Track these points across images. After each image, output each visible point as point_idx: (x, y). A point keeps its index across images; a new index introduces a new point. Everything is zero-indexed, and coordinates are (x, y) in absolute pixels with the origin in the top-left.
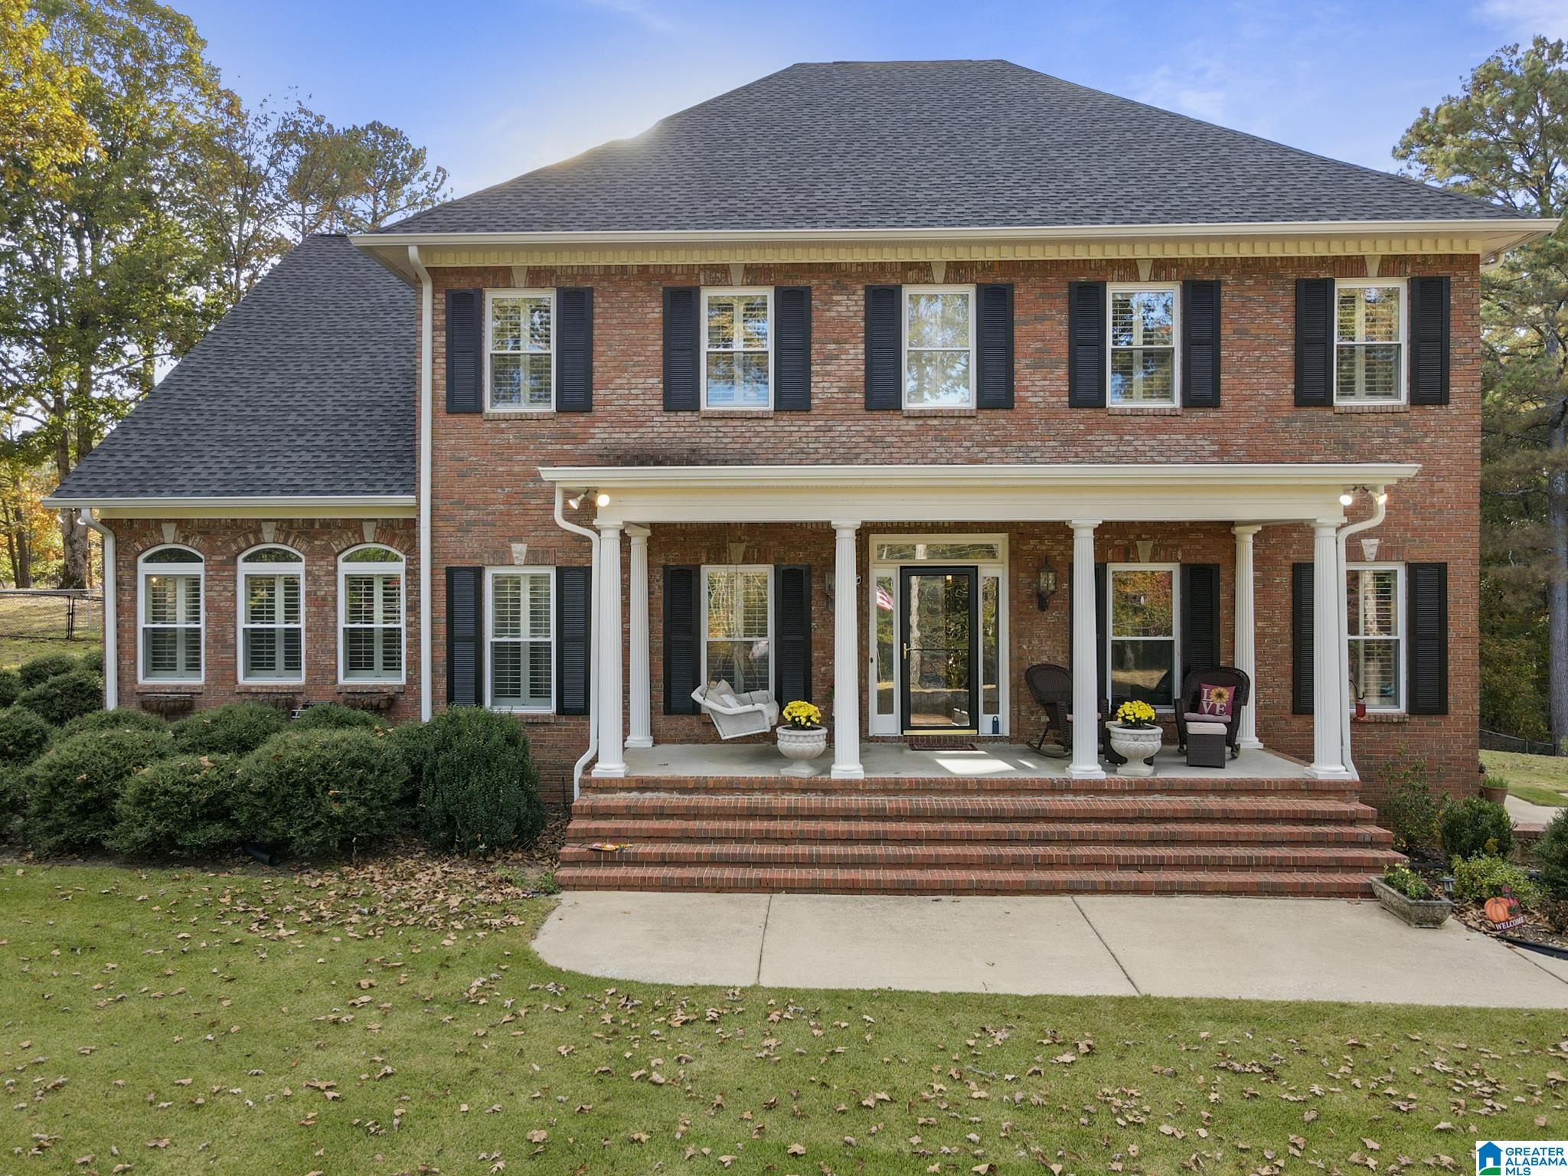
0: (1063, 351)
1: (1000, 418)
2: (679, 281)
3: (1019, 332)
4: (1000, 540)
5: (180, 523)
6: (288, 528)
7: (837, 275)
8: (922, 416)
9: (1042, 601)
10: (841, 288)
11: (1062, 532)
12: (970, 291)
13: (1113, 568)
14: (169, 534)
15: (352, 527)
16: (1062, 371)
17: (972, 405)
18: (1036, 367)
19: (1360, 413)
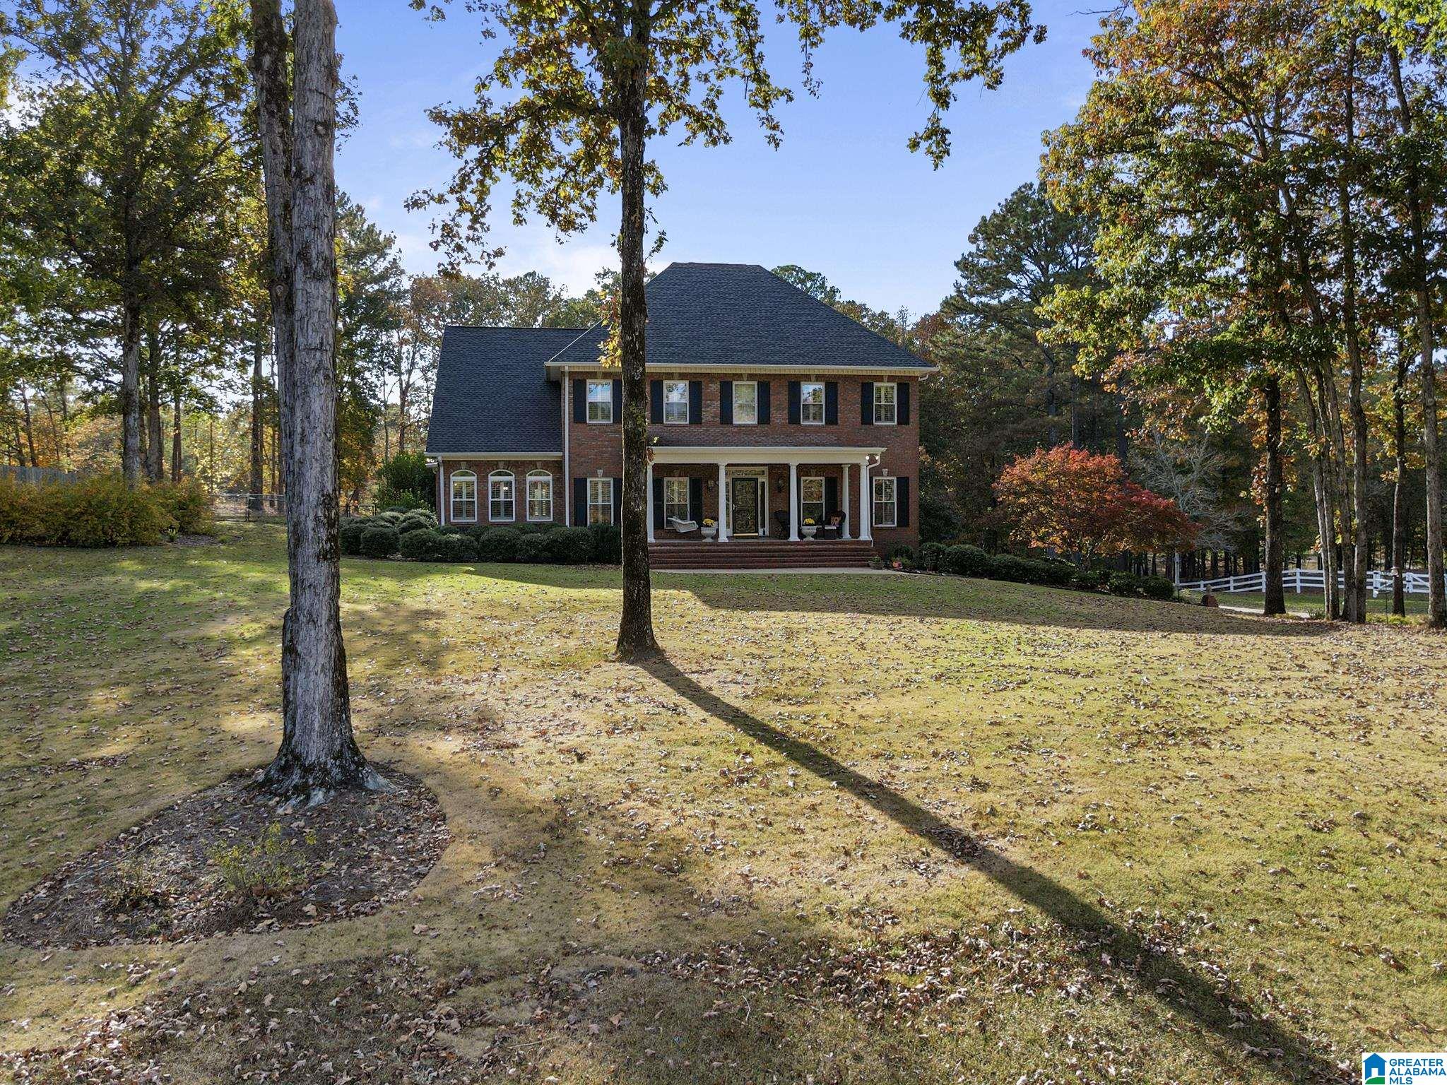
0: (786, 404)
1: (766, 427)
2: (656, 378)
3: (772, 398)
4: (765, 469)
5: (467, 462)
6: (508, 464)
7: (710, 377)
8: (740, 426)
9: (780, 489)
10: (712, 382)
11: (787, 467)
12: (755, 383)
13: (803, 478)
14: (463, 465)
15: (533, 464)
16: (786, 412)
17: (755, 422)
18: (777, 410)
19: (881, 427)
